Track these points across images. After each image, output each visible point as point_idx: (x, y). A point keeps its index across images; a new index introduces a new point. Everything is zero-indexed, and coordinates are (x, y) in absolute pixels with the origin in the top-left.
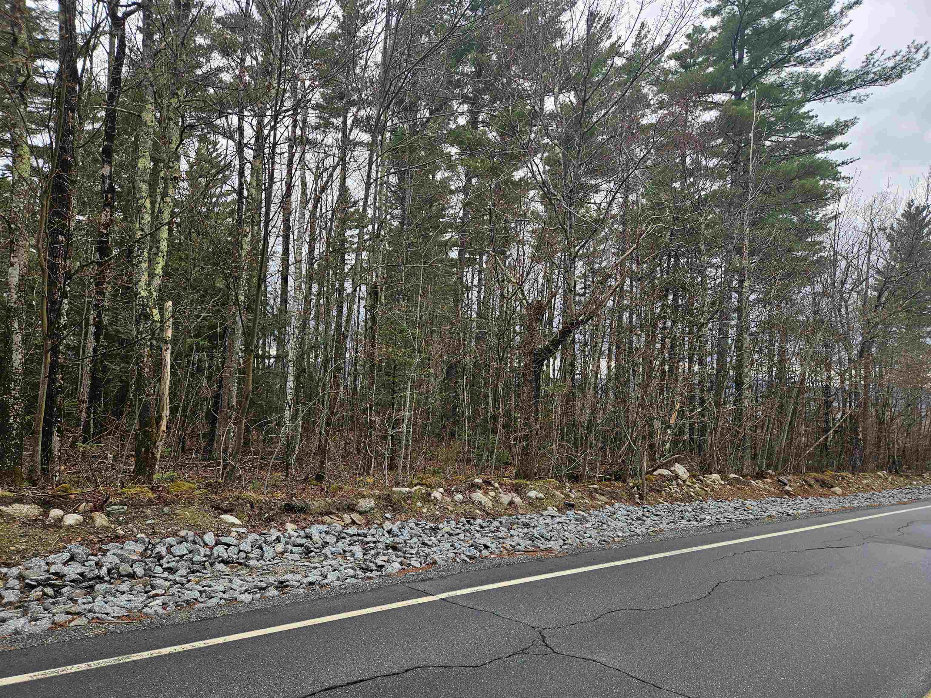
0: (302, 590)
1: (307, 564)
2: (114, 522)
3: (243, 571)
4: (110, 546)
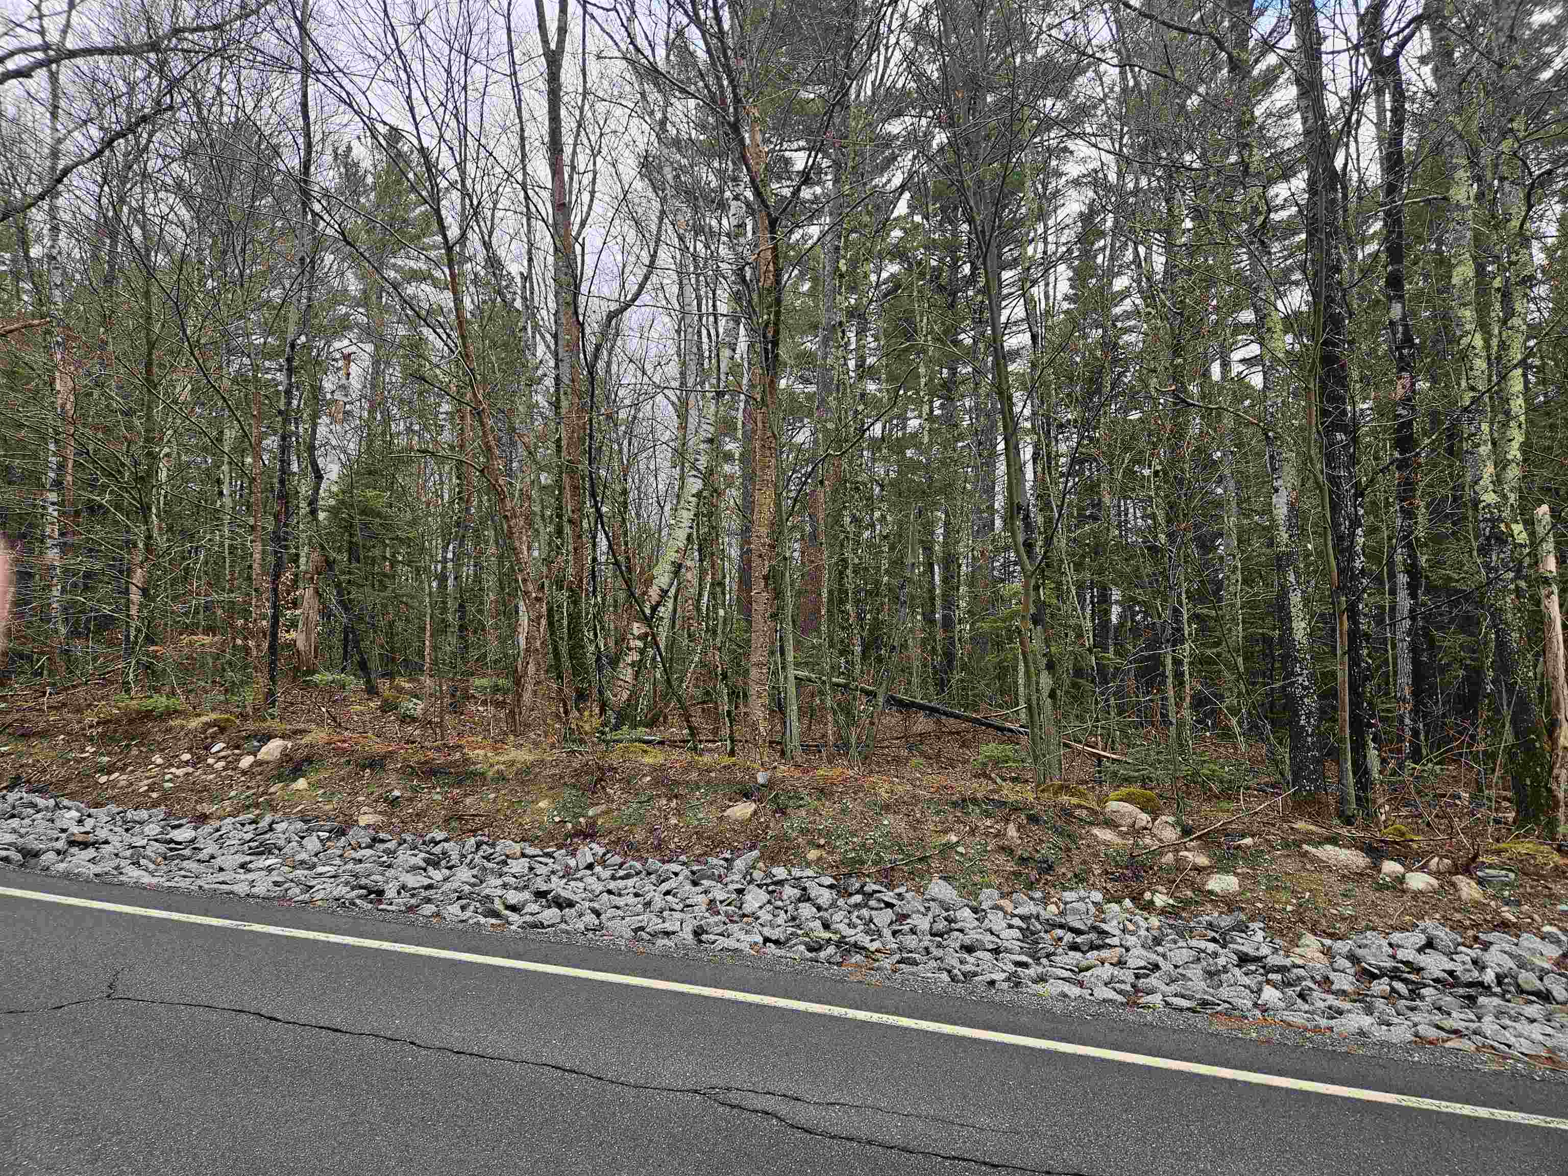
2: (1494, 897)
4: (1493, 936)
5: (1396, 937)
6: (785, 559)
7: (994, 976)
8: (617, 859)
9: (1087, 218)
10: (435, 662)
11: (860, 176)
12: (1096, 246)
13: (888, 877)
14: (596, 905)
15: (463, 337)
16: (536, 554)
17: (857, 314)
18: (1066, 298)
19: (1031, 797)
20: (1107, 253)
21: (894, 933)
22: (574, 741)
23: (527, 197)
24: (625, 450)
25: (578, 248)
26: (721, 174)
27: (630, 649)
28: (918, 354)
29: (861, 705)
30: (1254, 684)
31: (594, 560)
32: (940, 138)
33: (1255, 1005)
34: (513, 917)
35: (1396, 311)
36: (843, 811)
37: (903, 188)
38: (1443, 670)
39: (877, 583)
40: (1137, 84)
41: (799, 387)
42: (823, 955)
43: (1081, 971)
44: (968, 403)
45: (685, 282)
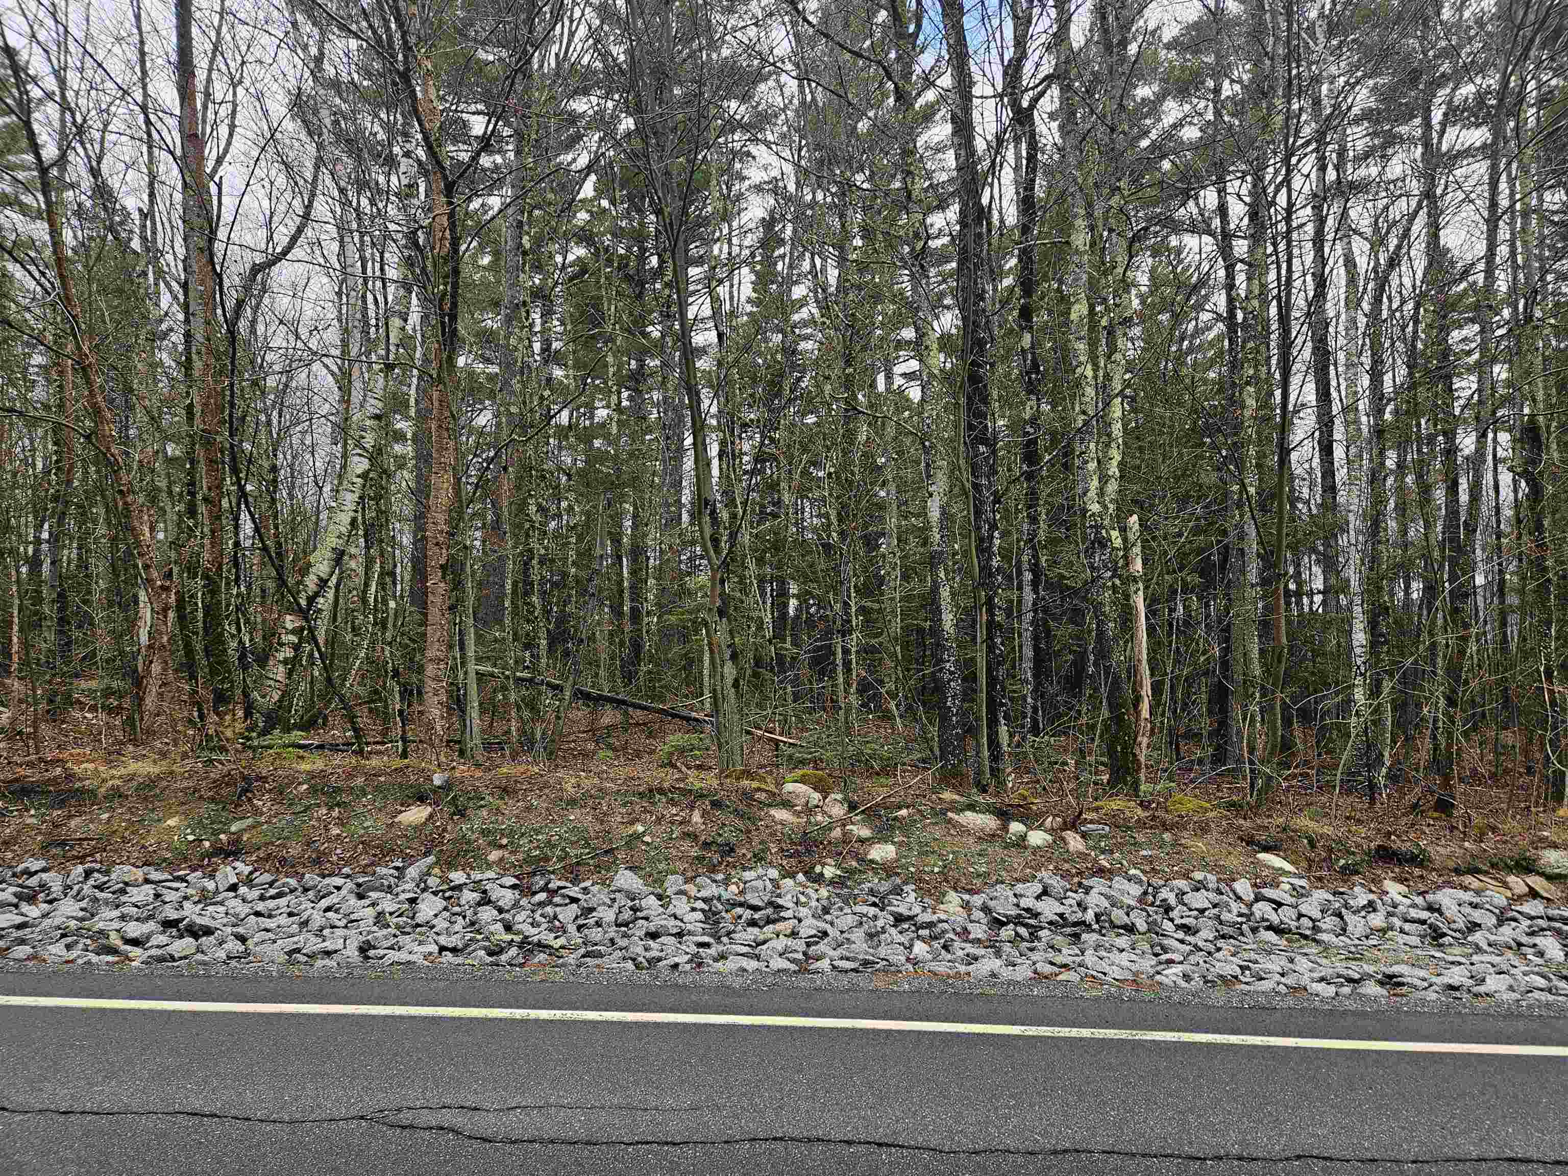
0: (1434, 996)
1: (1438, 955)
2: (1094, 848)
3: (1313, 949)
4: (1094, 881)
5: (1019, 888)
6: (466, 547)
7: (676, 960)
8: (267, 877)
9: (768, 224)
10: (25, 663)
11: (544, 152)
12: (776, 254)
13: (573, 873)
14: (241, 930)
15: (61, 276)
16: (161, 536)
17: (540, 295)
18: (749, 301)
19: (715, 783)
20: (787, 260)
21: (579, 928)
22: (212, 749)
23: (148, 122)
24: (275, 422)
25: (213, 189)
26: (388, 127)
27: (282, 645)
28: (605, 343)
29: (547, 700)
30: (908, 670)
31: (237, 544)
32: (627, 123)
33: (908, 959)
34: (135, 952)
35: (1027, 340)
36: (528, 809)
37: (589, 169)
38: (1058, 654)
39: (565, 575)
40: (814, 99)
41: (479, 367)
42: (504, 958)
43: (758, 945)
44: (656, 396)
45: (347, 239)
